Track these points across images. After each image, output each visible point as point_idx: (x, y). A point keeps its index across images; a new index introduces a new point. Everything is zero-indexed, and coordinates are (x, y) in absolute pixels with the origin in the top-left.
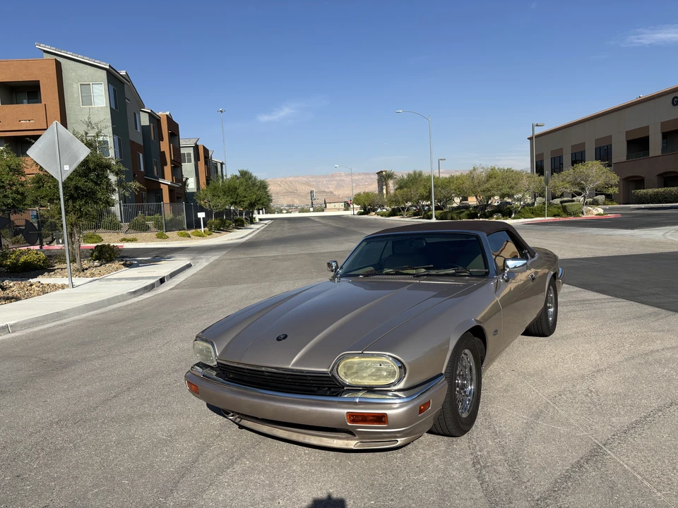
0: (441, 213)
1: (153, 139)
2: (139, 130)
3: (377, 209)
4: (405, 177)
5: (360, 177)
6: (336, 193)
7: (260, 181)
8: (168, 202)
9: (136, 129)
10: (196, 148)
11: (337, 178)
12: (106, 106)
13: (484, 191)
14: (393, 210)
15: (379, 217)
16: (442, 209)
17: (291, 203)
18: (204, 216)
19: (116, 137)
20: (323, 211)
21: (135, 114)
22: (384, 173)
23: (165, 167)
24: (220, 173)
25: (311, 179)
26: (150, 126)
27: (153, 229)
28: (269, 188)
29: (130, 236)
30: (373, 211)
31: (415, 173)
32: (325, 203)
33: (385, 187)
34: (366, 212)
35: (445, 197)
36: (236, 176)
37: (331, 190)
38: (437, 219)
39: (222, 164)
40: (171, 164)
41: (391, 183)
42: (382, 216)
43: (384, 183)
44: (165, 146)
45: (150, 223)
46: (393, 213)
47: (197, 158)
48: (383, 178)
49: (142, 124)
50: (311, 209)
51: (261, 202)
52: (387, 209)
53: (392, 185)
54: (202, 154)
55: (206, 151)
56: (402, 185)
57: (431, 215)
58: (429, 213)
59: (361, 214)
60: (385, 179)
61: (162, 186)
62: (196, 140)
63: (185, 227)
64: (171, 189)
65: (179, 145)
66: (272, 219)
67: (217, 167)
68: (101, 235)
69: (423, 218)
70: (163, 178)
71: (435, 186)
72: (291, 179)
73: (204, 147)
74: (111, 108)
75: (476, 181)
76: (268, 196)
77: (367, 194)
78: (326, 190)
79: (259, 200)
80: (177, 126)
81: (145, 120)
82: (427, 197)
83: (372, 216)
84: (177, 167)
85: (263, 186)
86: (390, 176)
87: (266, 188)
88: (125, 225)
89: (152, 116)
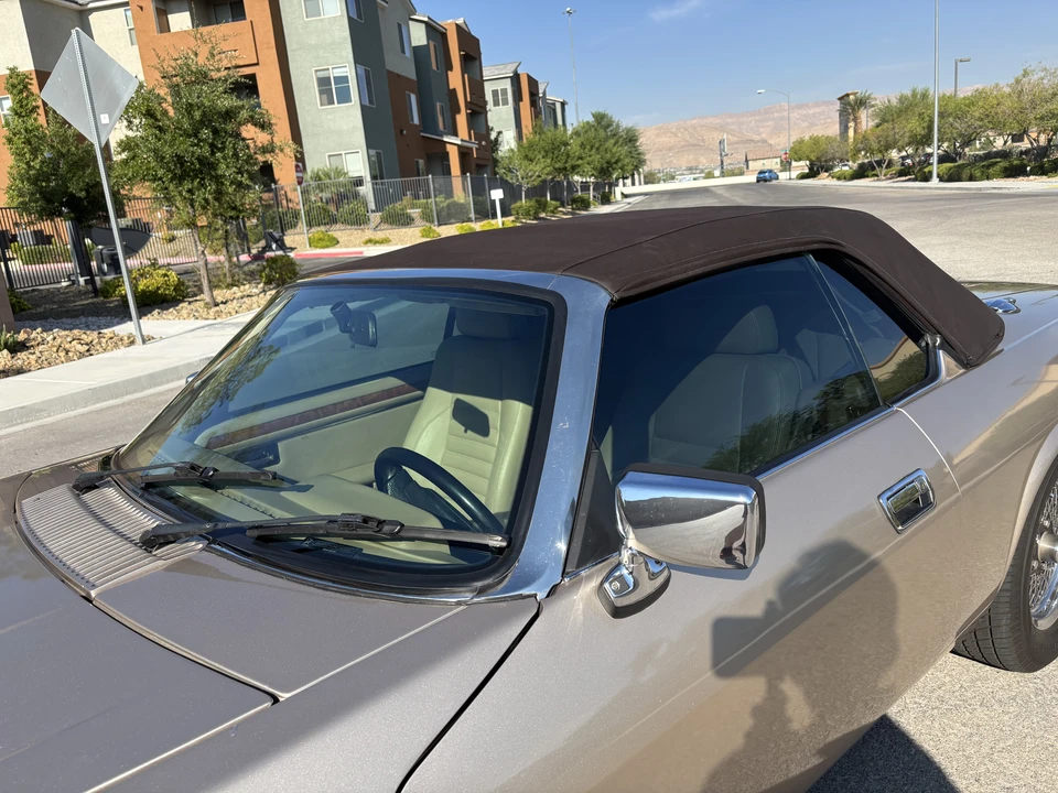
0: (951, 168)
1: (434, 67)
2: (408, 53)
3: (831, 168)
4: (894, 102)
5: (818, 110)
6: (771, 142)
7: (626, 128)
8: (459, 173)
9: (403, 52)
10: (516, 79)
11: (776, 115)
12: (342, 16)
13: (1042, 118)
14: (862, 166)
15: (835, 182)
16: (954, 160)
17: (694, 164)
18: (502, 197)
19: (361, 69)
20: (742, 174)
21: (400, 26)
22: (852, 97)
23: (458, 116)
24: (560, 122)
25: (729, 120)
26: (427, 46)
27: (418, 221)
28: (641, 140)
29: (380, 235)
30: (826, 171)
31: (914, 94)
32: (747, 161)
33: (852, 124)
34: (813, 173)
35: (961, 135)
36: (588, 123)
37: (764, 136)
38: (941, 180)
39: (563, 104)
40: (467, 108)
41: (863, 114)
42: (839, 179)
43: (852, 117)
44: (456, 79)
45: (415, 212)
46: (861, 173)
47: (518, 97)
48: (850, 107)
49: (413, 45)
50: (717, 173)
51: (620, 164)
52: (852, 166)
53: (866, 121)
54: (526, 90)
55: (533, 83)
56: (887, 116)
57: (930, 173)
58: (926, 170)
59: (803, 177)
60: (853, 109)
61: (449, 147)
62: (516, 65)
63: (472, 215)
64: (464, 153)
65: (482, 77)
66: (645, 194)
67: (554, 110)
68: (336, 234)
69: (915, 180)
70: (455, 134)
71: (941, 115)
72: (694, 122)
73: (529, 76)
74: (350, 19)
75: (1026, 98)
76: (639, 154)
77: (815, 141)
78: (756, 138)
79: (616, 162)
80: (476, 41)
81: (418, 36)
82: (924, 136)
83: (824, 180)
84: (477, 112)
85: (631, 138)
86: (862, 103)
87: (636, 140)
88: (375, 218)
89: (433, 30)
